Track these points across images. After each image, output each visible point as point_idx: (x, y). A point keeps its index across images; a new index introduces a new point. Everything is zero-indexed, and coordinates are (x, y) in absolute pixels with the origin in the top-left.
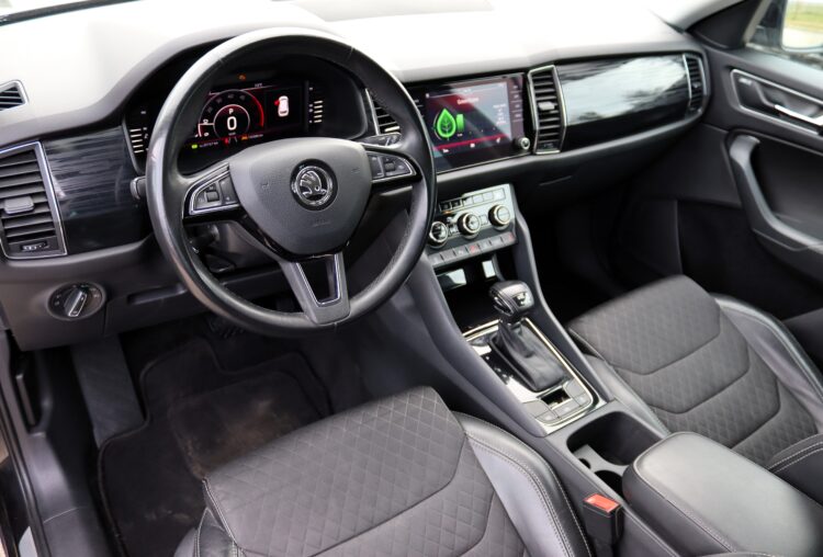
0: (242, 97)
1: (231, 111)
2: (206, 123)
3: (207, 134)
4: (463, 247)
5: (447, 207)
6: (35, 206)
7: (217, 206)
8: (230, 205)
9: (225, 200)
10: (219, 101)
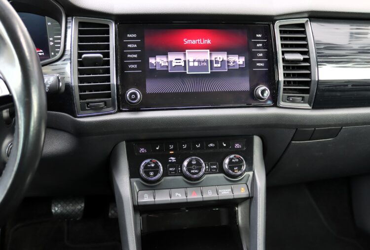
4: (183, 191)
5: (172, 148)
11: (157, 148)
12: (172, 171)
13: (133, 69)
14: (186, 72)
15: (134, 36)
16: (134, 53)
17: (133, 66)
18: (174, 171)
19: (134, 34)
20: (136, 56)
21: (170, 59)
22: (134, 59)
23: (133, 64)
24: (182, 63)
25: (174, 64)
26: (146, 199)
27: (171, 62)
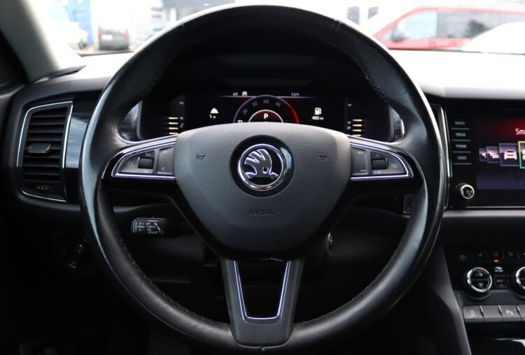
0: (278, 104)
1: (266, 116)
5: (496, 255)
6: (51, 152)
7: (146, 174)
8: (163, 176)
9: (158, 169)
10: (255, 104)
11: (480, 256)
12: (501, 283)
13: (463, 161)
14: (519, 167)
15: (463, 123)
16: (463, 143)
17: (462, 158)
18: (502, 283)
19: (462, 121)
20: (464, 146)
21: (501, 151)
22: (463, 149)
23: (462, 155)
24: (515, 157)
25: (506, 157)
26: (472, 315)
27: (503, 155)
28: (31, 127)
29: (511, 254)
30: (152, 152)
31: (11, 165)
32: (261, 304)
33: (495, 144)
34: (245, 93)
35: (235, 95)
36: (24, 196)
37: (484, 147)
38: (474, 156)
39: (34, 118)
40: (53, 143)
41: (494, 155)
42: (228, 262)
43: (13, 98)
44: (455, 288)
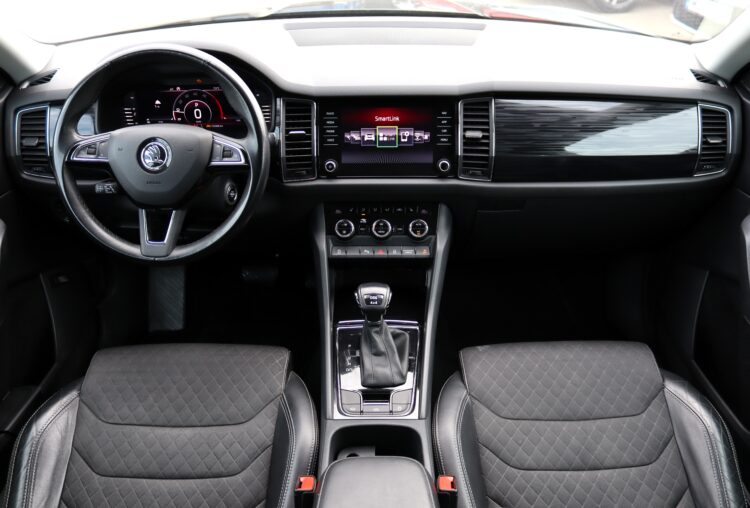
0: (205, 96)
1: (196, 105)
2: (178, 111)
3: (179, 119)
4: (371, 248)
5: (364, 210)
6: (39, 144)
7: (92, 158)
8: (101, 159)
9: (99, 155)
10: (187, 96)
11: (351, 210)
12: (363, 231)
13: (331, 143)
14: (376, 147)
15: (332, 113)
16: (332, 129)
17: (331, 140)
19: (332, 111)
20: (333, 131)
21: (362, 134)
22: (332, 134)
23: (331, 138)
24: (373, 139)
25: (366, 139)
26: (339, 253)
27: (363, 137)
28: (22, 125)
29: (375, 210)
30: (95, 144)
31: (12, 155)
32: (157, 234)
33: (357, 129)
34: (178, 88)
35: (171, 90)
36: (26, 175)
37: (349, 132)
38: (340, 138)
39: (24, 117)
40: (40, 138)
41: (356, 137)
42: (140, 210)
43: (6, 100)
44: (327, 234)
